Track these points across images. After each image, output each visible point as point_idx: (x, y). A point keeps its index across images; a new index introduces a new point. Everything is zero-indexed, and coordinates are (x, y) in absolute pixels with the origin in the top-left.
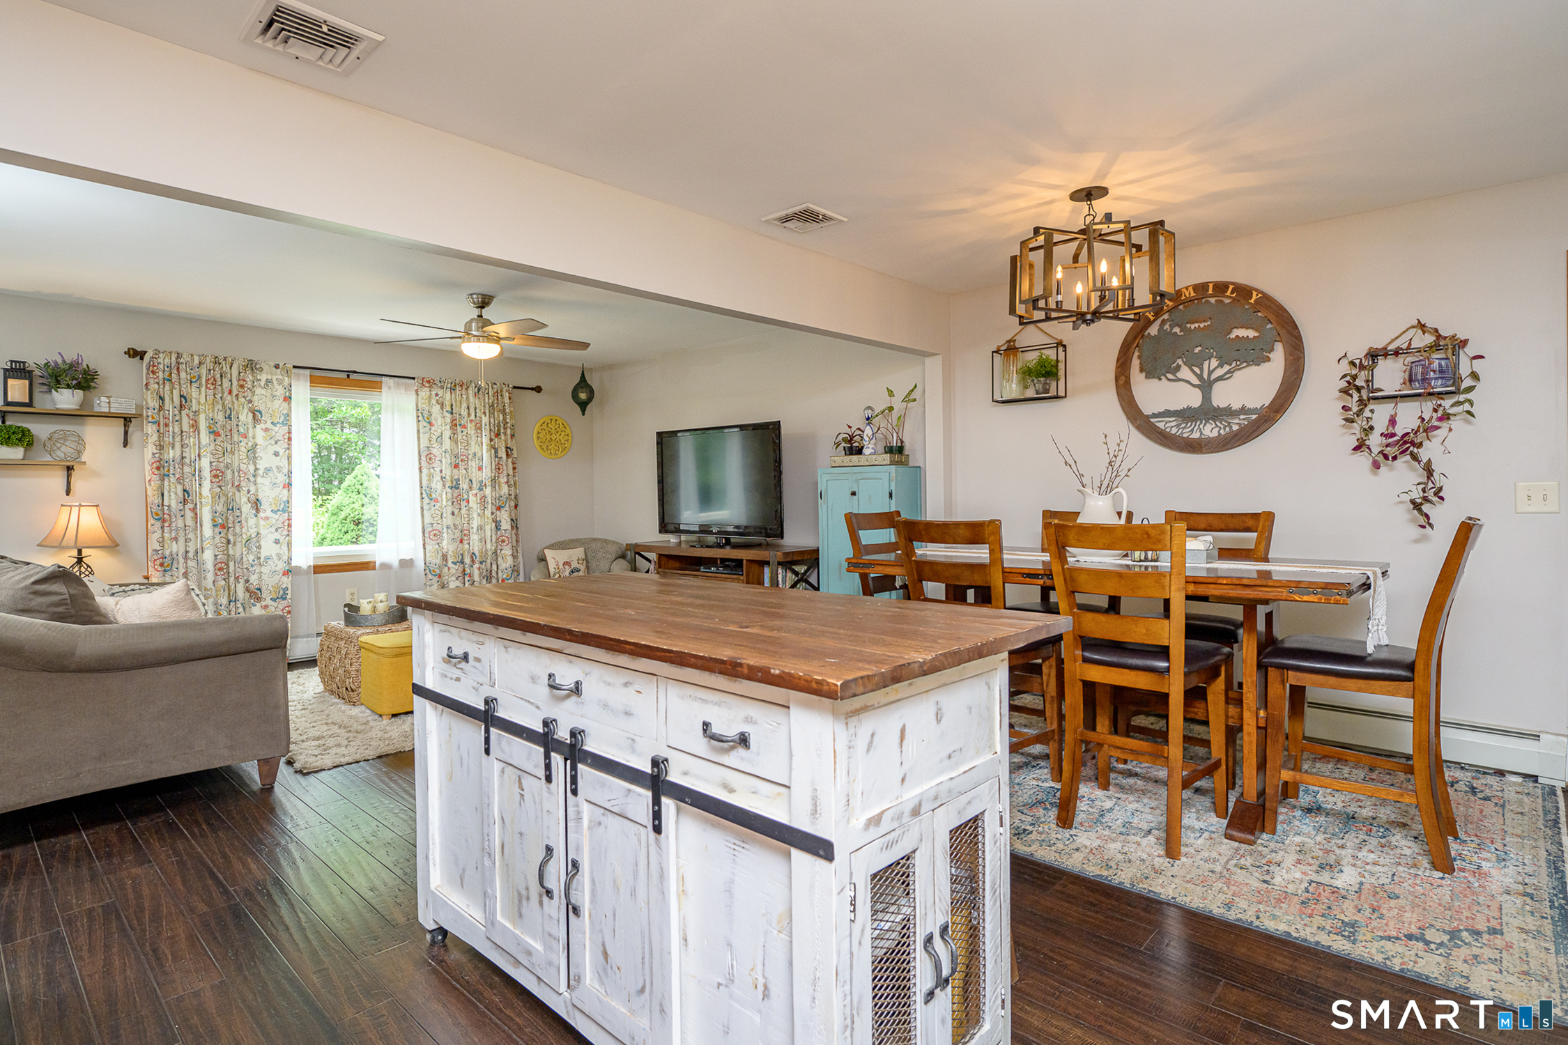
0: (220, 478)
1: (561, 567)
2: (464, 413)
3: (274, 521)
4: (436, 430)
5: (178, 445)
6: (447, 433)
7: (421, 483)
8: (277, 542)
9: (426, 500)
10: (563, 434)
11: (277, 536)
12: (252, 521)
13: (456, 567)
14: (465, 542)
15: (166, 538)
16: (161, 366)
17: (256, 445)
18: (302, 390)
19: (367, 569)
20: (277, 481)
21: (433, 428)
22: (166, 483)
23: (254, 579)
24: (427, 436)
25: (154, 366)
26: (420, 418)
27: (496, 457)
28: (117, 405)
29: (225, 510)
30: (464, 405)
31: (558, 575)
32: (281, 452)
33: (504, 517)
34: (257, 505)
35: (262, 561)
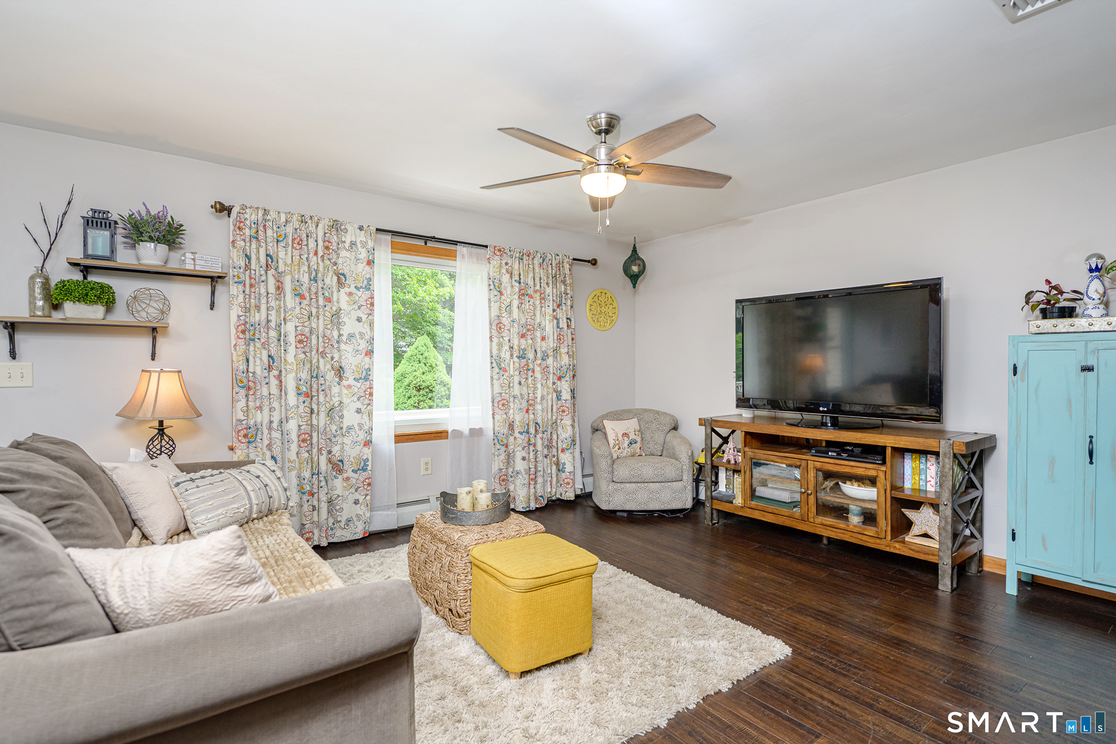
0: (305, 344)
1: (620, 438)
2: (531, 283)
3: (356, 390)
4: (506, 299)
5: (263, 308)
6: (516, 303)
7: (491, 353)
8: (359, 411)
9: (496, 370)
10: (611, 307)
11: (359, 405)
12: (335, 390)
13: (523, 437)
14: (531, 412)
15: (250, 407)
16: (248, 222)
17: (340, 310)
18: (384, 256)
19: (441, 438)
20: (360, 348)
21: (503, 298)
22: (252, 348)
23: (336, 450)
24: (498, 304)
25: (241, 222)
26: (492, 287)
27: (558, 327)
28: (203, 263)
29: (309, 378)
30: (531, 275)
31: (617, 447)
32: (364, 317)
33: (565, 387)
34: (340, 372)
35: (344, 431)
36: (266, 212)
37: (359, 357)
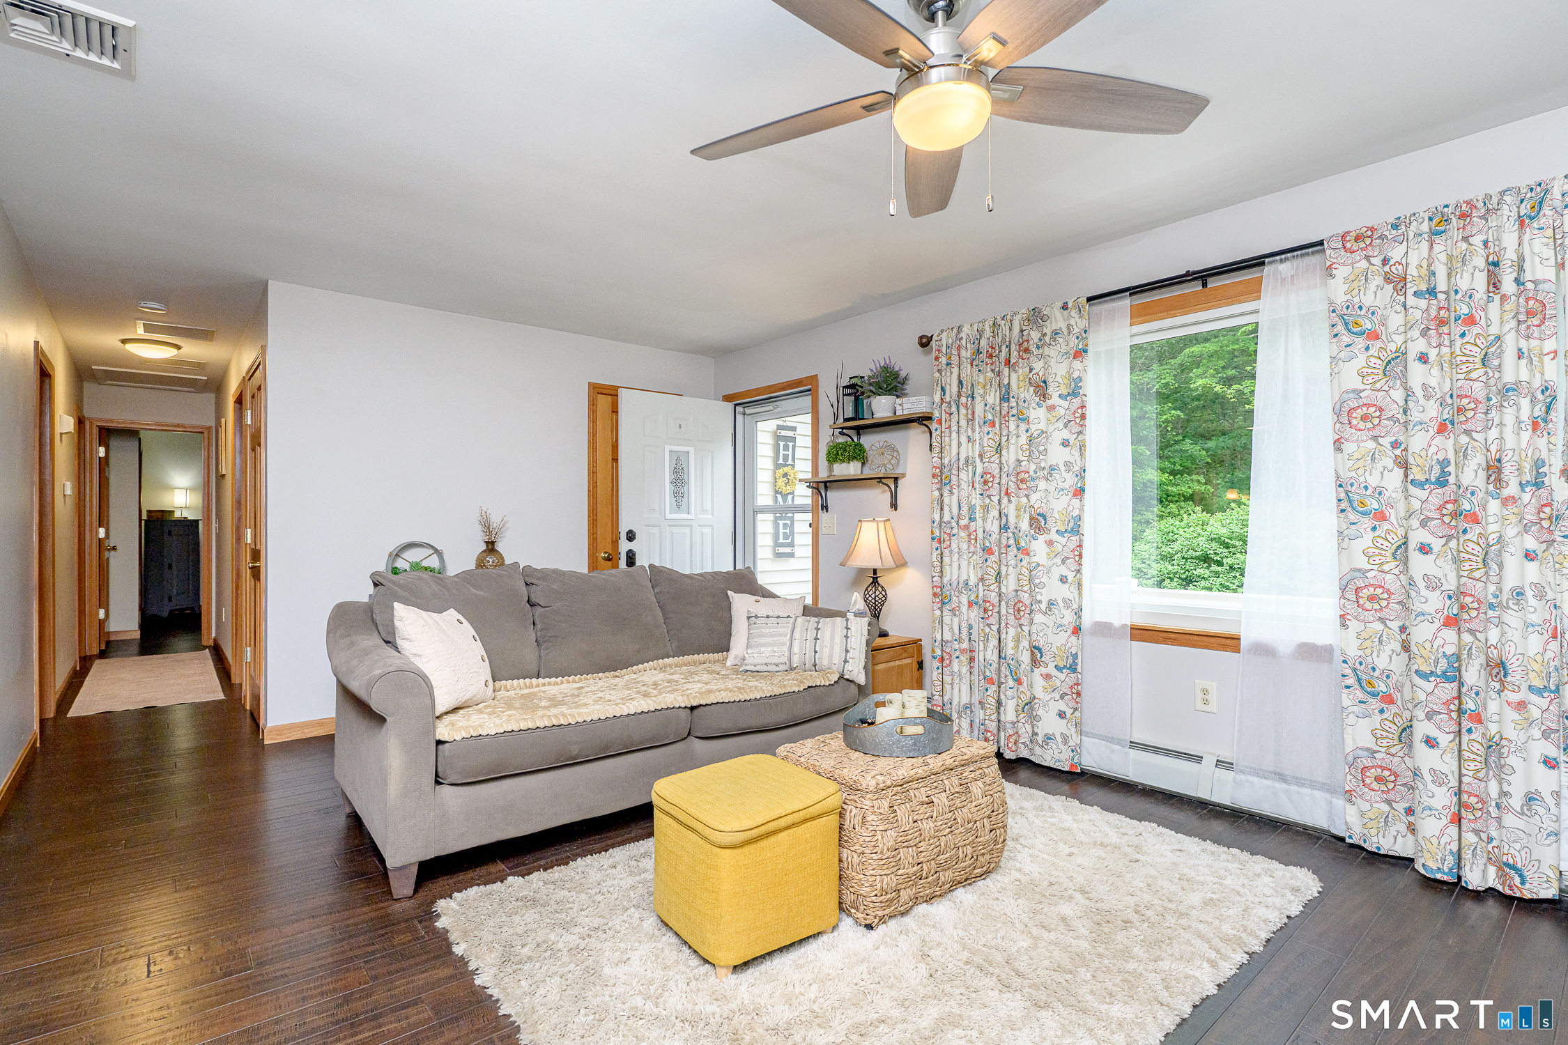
3: (1061, 548)
4: (1385, 345)
6: (1413, 349)
7: (1337, 477)
8: (1063, 580)
9: (1354, 516)
11: (1063, 570)
13: (1427, 686)
16: (943, 349)
17: (1041, 433)
18: (1113, 334)
19: (1232, 649)
20: (1065, 485)
21: (1377, 344)
24: (1359, 363)
25: (939, 351)
26: (1339, 328)
28: (910, 406)
32: (1072, 439)
35: (1043, 606)
36: (958, 331)
37: (1065, 499)
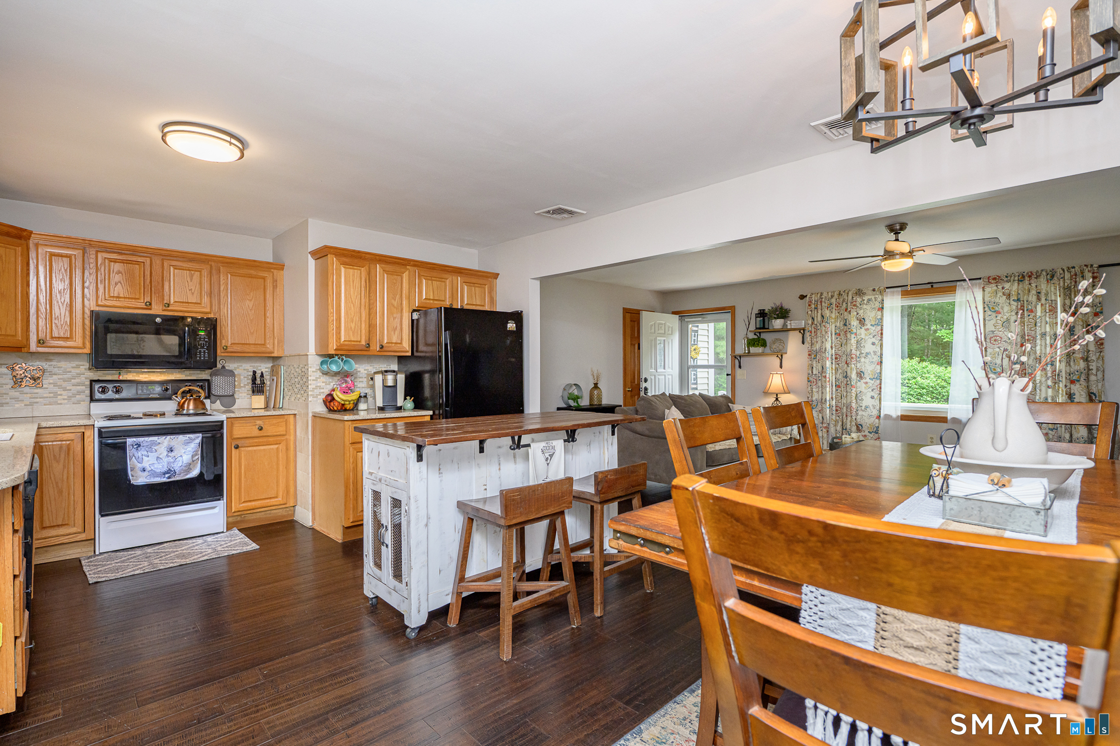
3: (871, 385)
4: (1002, 316)
6: (1013, 319)
7: (985, 361)
8: (872, 397)
11: (872, 394)
12: (858, 384)
16: (813, 301)
17: (862, 339)
18: (893, 302)
19: (944, 422)
20: (873, 360)
21: (999, 316)
23: (858, 418)
24: (993, 322)
25: (810, 302)
26: (987, 309)
28: (797, 324)
30: (1034, 292)
32: (877, 342)
34: (861, 374)
35: (863, 408)
36: (822, 294)
37: (873, 366)
